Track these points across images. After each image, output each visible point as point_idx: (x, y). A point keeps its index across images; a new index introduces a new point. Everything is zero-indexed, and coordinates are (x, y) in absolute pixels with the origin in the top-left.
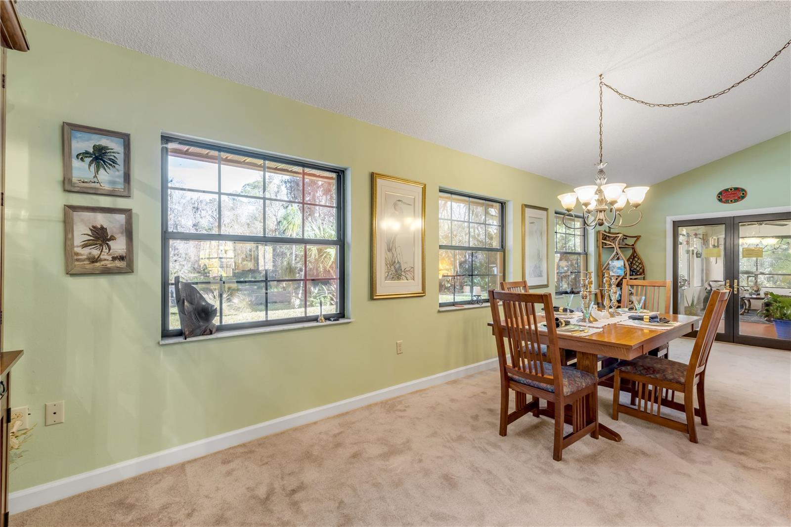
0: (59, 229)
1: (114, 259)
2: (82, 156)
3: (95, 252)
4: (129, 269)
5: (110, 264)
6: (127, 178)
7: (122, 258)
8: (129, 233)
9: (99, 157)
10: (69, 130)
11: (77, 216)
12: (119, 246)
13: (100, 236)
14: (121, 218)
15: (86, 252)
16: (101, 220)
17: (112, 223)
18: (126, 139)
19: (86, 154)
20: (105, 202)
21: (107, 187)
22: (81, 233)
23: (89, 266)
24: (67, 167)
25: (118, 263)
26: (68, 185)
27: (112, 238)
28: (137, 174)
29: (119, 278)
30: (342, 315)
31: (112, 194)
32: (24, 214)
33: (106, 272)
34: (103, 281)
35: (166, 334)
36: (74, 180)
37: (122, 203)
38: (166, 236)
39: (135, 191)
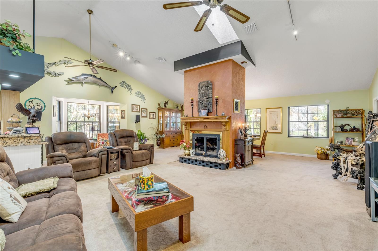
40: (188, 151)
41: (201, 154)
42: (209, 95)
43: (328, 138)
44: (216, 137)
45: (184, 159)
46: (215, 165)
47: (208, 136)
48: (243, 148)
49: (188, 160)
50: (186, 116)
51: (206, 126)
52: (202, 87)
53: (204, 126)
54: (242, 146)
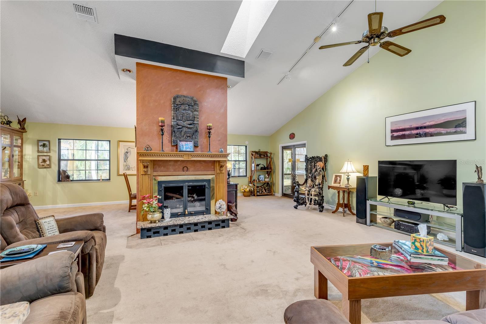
0: (37, 159)
1: (47, 165)
2: (41, 146)
3: (43, 164)
4: (50, 167)
5: (46, 166)
6: (49, 149)
7: (48, 165)
8: (50, 160)
9: (44, 145)
10: (39, 141)
11: (40, 157)
12: (48, 163)
13: (44, 161)
14: (48, 157)
15: (41, 164)
16: (44, 158)
17: (46, 158)
18: (49, 141)
19: (42, 145)
20: (45, 154)
21: (46, 151)
22: (41, 160)
23: (42, 167)
24: (38, 148)
25: (48, 166)
26: (38, 151)
27: (46, 161)
28: (52, 148)
29: (48, 169)
30: (109, 179)
31: (46, 152)
32: (31, 157)
33: (45, 168)
34: (45, 169)
35: (59, 181)
36: (39, 150)
37: (49, 154)
38: (60, 160)
39: (51, 152)
40: (158, 215)
41: (179, 214)
42: (194, 120)
43: (247, 176)
44: (205, 183)
45: (153, 231)
46: (216, 223)
47: (191, 183)
48: (235, 194)
49: (163, 229)
50: (147, 149)
51: (185, 168)
52: (181, 104)
53: (183, 167)
54: (233, 192)
